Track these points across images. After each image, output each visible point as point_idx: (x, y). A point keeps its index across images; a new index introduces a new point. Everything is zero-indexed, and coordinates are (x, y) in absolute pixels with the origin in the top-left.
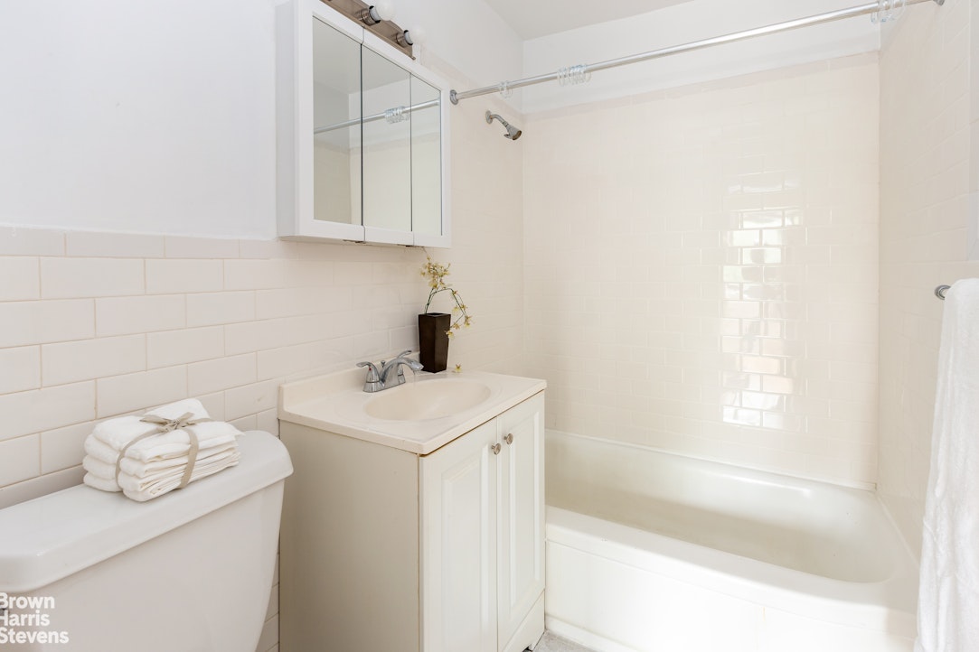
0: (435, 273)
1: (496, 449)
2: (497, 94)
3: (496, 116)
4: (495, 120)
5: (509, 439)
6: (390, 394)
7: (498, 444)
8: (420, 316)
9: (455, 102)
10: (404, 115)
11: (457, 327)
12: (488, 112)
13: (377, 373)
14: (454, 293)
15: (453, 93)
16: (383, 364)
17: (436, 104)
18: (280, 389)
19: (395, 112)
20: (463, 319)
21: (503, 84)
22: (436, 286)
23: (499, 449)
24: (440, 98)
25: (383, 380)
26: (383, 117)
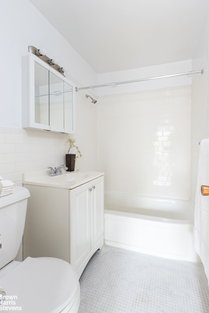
0: (71, 141)
1: (90, 190)
2: (89, 89)
3: (89, 96)
4: (88, 97)
5: (94, 187)
6: (58, 177)
7: (91, 189)
8: (66, 155)
9: (77, 91)
10: (60, 94)
11: (78, 157)
12: (86, 95)
13: (54, 171)
14: (77, 148)
15: (76, 88)
16: (55, 168)
17: (71, 91)
18: (23, 175)
19: (57, 93)
20: (80, 155)
21: (91, 86)
22: (71, 146)
23: (91, 190)
24: (72, 89)
25: (55, 173)
26: (53, 94)
